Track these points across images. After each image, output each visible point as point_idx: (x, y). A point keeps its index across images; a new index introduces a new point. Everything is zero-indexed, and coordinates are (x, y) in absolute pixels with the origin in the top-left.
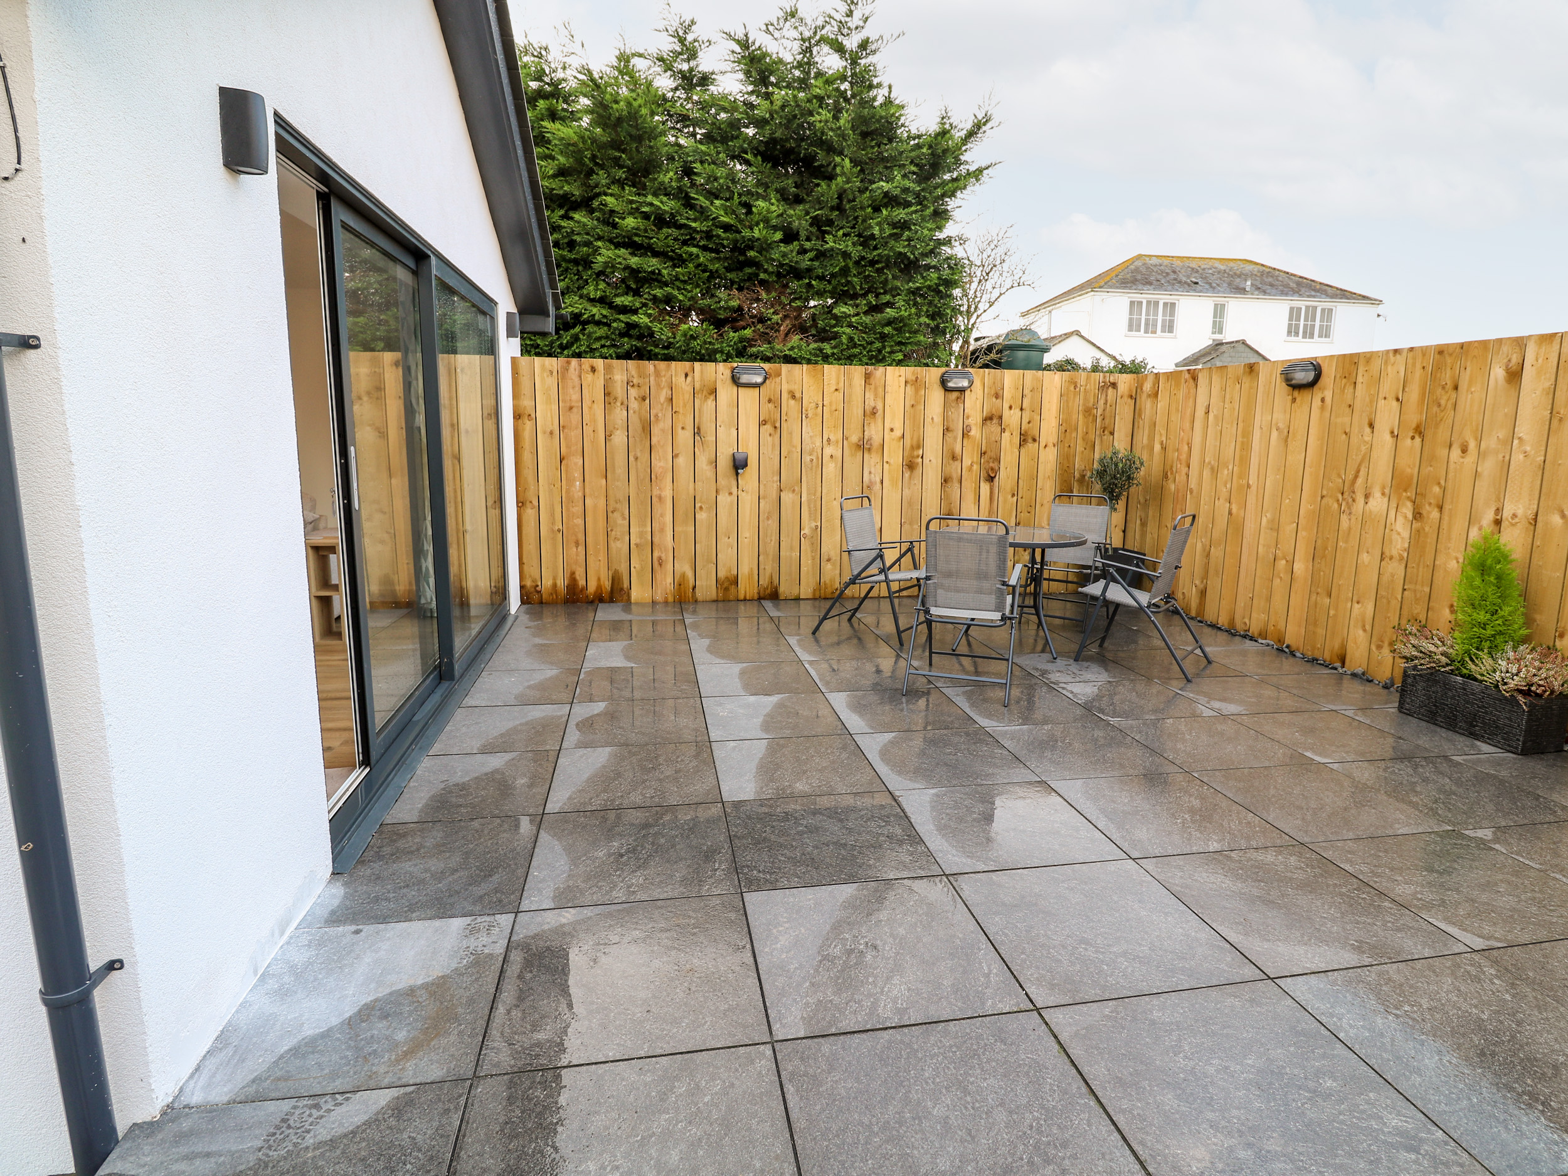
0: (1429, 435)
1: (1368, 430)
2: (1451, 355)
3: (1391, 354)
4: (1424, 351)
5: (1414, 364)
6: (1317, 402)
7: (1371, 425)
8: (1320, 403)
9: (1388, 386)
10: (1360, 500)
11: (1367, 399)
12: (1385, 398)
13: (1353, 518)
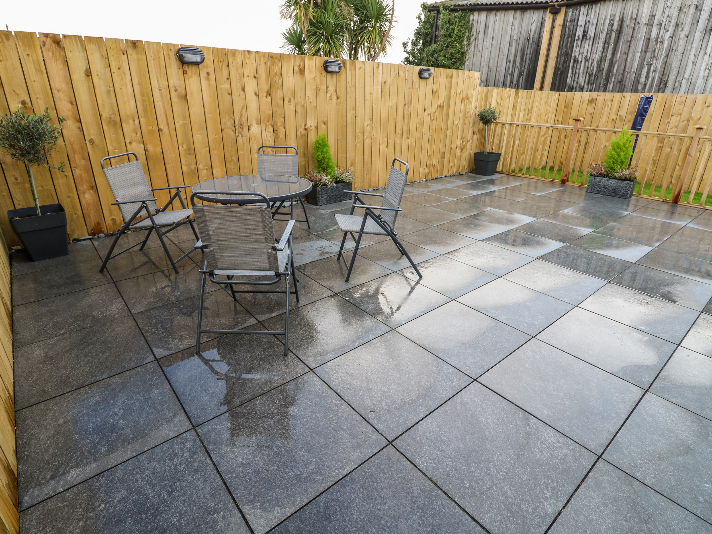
0: (273, 95)
1: (242, 93)
2: (276, 58)
3: (247, 53)
4: (264, 54)
5: (260, 60)
6: (203, 75)
7: (244, 90)
8: (206, 75)
9: (249, 70)
10: (246, 129)
11: (238, 76)
12: (248, 76)
13: (244, 138)
